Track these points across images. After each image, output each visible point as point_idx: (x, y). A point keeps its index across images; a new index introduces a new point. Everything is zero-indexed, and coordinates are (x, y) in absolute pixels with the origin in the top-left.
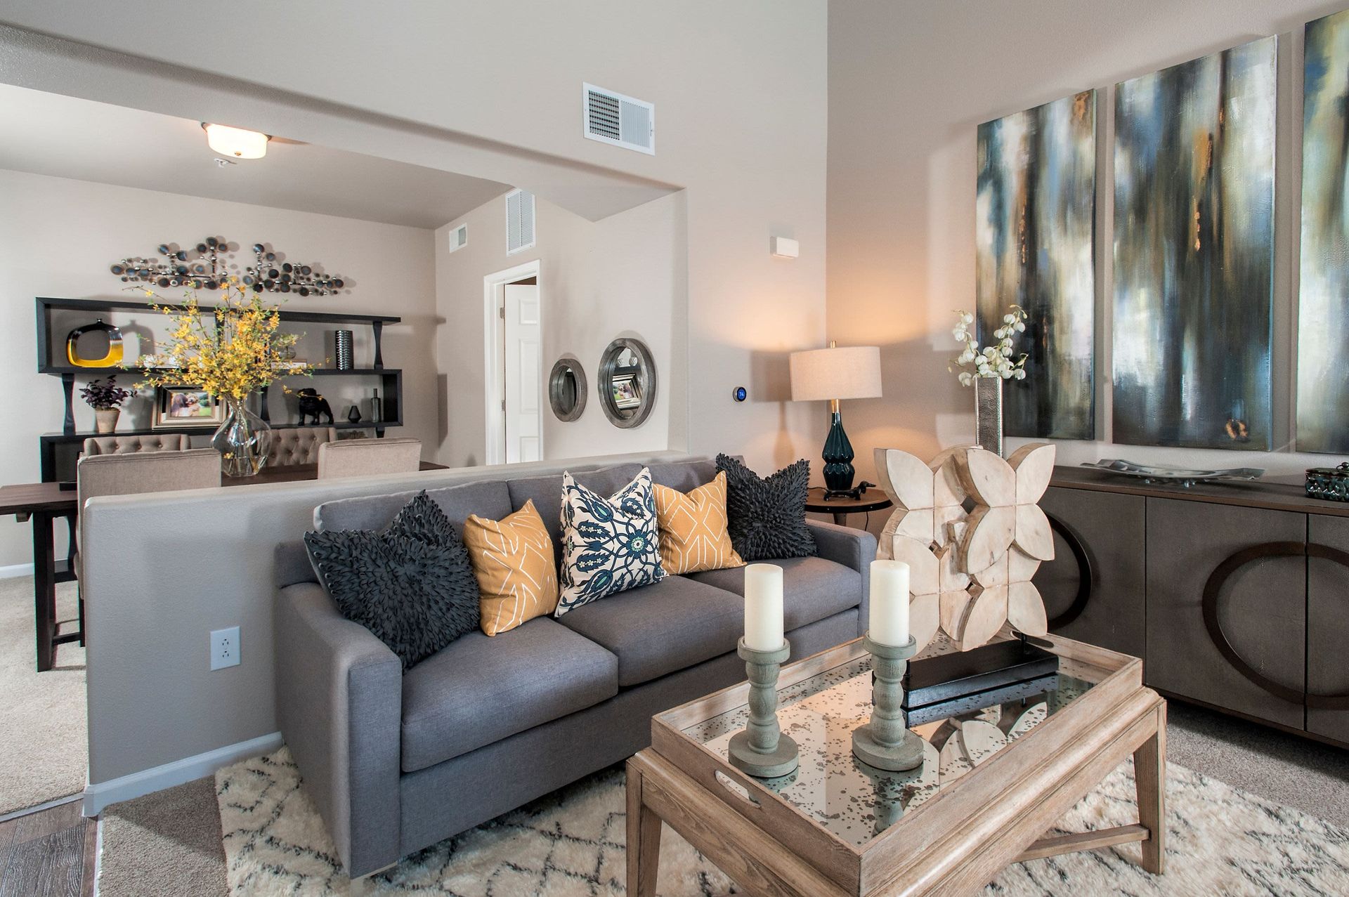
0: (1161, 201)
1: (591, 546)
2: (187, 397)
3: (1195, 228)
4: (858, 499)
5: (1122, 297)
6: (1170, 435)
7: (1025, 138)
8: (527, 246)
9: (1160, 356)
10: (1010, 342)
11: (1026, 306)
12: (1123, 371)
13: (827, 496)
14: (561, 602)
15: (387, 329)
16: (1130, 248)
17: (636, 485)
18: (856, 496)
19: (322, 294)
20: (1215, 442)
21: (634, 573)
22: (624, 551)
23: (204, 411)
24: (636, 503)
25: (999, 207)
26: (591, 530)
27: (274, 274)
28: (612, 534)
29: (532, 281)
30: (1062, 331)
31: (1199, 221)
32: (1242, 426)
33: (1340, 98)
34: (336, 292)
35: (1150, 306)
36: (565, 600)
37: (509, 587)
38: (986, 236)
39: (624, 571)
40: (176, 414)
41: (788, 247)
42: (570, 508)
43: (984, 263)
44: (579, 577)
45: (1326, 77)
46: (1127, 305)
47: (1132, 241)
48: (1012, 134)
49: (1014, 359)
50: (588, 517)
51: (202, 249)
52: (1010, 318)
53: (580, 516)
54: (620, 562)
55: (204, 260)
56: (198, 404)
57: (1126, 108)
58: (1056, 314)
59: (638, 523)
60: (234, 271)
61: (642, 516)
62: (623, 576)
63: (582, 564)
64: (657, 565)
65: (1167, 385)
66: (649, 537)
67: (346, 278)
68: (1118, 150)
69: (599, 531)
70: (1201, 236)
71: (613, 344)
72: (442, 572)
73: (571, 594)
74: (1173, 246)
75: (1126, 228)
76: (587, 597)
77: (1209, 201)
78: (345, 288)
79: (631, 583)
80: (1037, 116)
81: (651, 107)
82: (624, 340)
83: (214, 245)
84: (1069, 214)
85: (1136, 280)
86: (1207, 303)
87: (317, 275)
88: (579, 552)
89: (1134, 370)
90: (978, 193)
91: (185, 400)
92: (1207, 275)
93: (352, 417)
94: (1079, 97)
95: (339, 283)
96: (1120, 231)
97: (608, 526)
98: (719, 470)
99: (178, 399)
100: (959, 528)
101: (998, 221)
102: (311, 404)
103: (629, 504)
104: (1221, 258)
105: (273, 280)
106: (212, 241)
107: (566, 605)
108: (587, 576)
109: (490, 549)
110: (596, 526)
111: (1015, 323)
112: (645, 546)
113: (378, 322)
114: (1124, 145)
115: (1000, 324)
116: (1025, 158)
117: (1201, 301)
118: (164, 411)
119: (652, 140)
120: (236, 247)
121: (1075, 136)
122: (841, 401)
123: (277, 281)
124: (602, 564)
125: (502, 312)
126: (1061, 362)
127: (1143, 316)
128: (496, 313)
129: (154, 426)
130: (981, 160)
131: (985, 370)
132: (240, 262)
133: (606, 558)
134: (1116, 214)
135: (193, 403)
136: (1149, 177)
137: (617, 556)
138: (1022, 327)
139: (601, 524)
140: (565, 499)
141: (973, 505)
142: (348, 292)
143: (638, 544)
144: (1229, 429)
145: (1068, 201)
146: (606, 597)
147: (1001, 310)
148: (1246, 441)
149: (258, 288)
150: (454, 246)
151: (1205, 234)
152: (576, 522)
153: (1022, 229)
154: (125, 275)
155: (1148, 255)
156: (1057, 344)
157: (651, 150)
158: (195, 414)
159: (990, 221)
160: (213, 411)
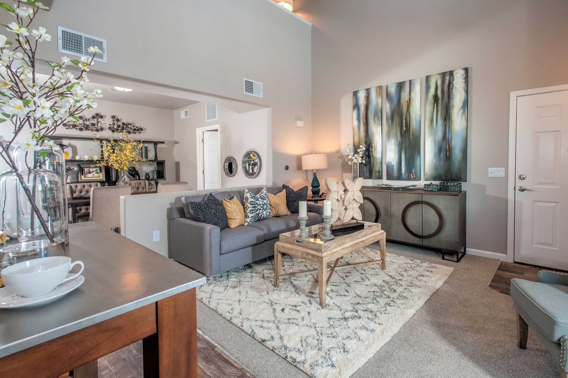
0: (397, 117)
1: (253, 207)
2: (90, 170)
3: (404, 124)
4: (321, 197)
5: (388, 141)
6: (399, 178)
7: (365, 97)
8: (214, 119)
9: (397, 157)
10: (361, 153)
11: (366, 143)
12: (389, 161)
13: (312, 197)
14: (246, 222)
15: (159, 146)
16: (390, 129)
17: (263, 192)
18: (321, 196)
19: (135, 133)
20: (409, 179)
21: (264, 214)
22: (262, 208)
23: (97, 175)
24: (264, 196)
25: (359, 115)
26: (253, 203)
27: (119, 126)
28: (259, 204)
29: (217, 130)
30: (374, 150)
31: (405, 123)
32: (414, 175)
33: (433, 95)
34: (140, 133)
35: (394, 144)
36: (247, 221)
37: (235, 216)
38: (356, 123)
39: (262, 214)
40: (87, 176)
41: (300, 124)
42: (247, 198)
43: (355, 130)
44: (250, 215)
45: (430, 90)
46: (390, 143)
47: (390, 127)
48: (362, 95)
49: (362, 158)
50: (252, 200)
51: (94, 117)
52: (361, 146)
53: (250, 200)
54: (261, 211)
55: (95, 121)
56: (94, 173)
57: (389, 91)
58: (373, 145)
59: (265, 201)
60: (105, 125)
61: (266, 200)
62: (262, 215)
63: (251, 212)
64: (270, 213)
65: (399, 164)
66: (268, 205)
67: (143, 127)
68: (387, 102)
69: (256, 203)
70: (405, 126)
71: (247, 152)
72: (220, 212)
73: (248, 220)
74: (400, 129)
75: (389, 123)
76: (253, 220)
77: (407, 117)
78: (143, 131)
79: (263, 217)
80: (368, 90)
81: (261, 83)
82: (251, 151)
83: (98, 116)
84: (376, 118)
85: (391, 137)
86: (407, 144)
87: (134, 127)
88: (250, 209)
89: (391, 161)
90: (353, 111)
91: (89, 171)
92: (407, 137)
93: (147, 177)
94: (378, 87)
95: (142, 129)
96: (388, 124)
97: (258, 202)
98: (283, 189)
99: (87, 171)
100: (343, 196)
101: (359, 119)
102: (134, 173)
103: (262, 197)
104: (410, 132)
105: (119, 128)
106: (97, 115)
107: (247, 222)
108: (253, 215)
109: (230, 207)
110: (255, 202)
111: (363, 148)
112: (267, 207)
113: (155, 143)
114: (388, 101)
115: (359, 148)
116: (365, 102)
117: (405, 143)
118: (83, 175)
119: (262, 93)
120: (105, 117)
121: (377, 98)
122: (316, 170)
123: (120, 128)
124: (257, 212)
125: (203, 140)
126: (374, 158)
127: (393, 146)
128: (201, 141)
129: (80, 180)
130: (354, 101)
131: (355, 161)
132: (107, 122)
133: (258, 210)
134: (387, 119)
135: (92, 172)
136: (394, 110)
137: (260, 210)
138: (364, 149)
139: (256, 201)
140: (245, 195)
141: (346, 191)
142: (144, 133)
143: (265, 207)
144: (412, 175)
145: (376, 115)
146: (257, 221)
147: (360, 144)
148: (415, 178)
149: (113, 131)
150: (183, 116)
151: (406, 126)
152: (249, 201)
153: (364, 122)
154: (67, 127)
155: (394, 130)
156: (373, 154)
157: (262, 96)
158: (93, 176)
159: (356, 119)
160: (100, 175)
